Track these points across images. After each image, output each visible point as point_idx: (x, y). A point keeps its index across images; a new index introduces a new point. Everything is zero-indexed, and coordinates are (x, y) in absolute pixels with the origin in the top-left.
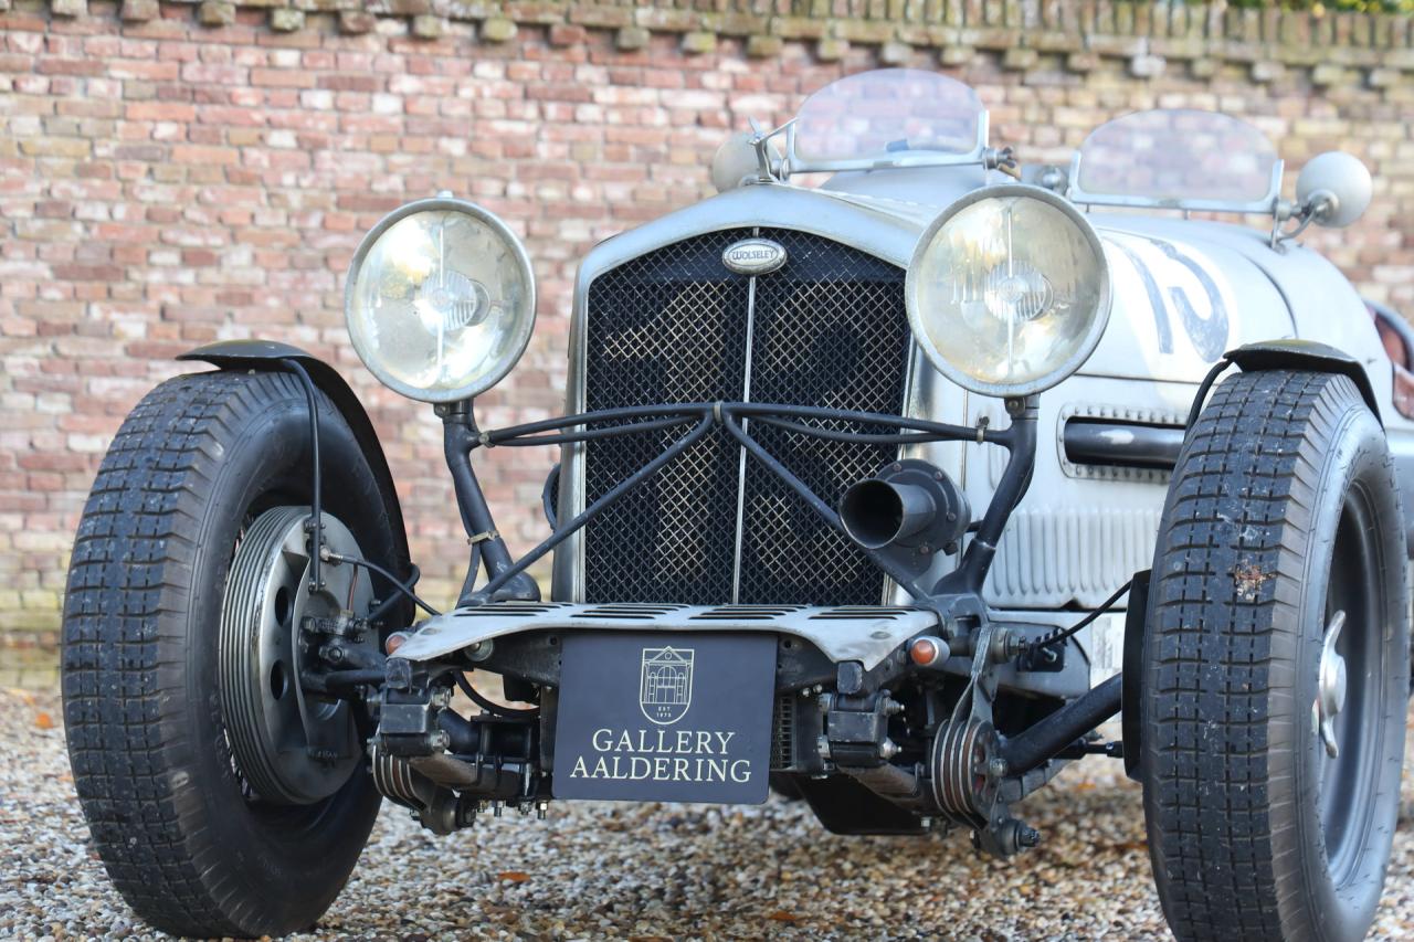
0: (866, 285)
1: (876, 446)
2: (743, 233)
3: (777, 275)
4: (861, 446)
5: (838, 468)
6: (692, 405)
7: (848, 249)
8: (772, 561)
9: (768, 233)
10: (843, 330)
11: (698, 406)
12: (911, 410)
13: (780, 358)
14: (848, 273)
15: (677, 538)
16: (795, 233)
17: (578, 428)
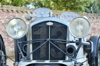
0: (62, 27)
1: (64, 43)
2: (48, 21)
3: (52, 26)
4: (62, 43)
5: (60, 46)
6: (45, 39)
7: (60, 23)
8: (53, 55)
9: (51, 21)
10: (60, 32)
11: (46, 39)
12: (67, 40)
13: (53, 34)
14: (60, 26)
15: (43, 53)
16: (54, 21)
17: (31, 42)
